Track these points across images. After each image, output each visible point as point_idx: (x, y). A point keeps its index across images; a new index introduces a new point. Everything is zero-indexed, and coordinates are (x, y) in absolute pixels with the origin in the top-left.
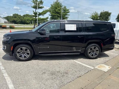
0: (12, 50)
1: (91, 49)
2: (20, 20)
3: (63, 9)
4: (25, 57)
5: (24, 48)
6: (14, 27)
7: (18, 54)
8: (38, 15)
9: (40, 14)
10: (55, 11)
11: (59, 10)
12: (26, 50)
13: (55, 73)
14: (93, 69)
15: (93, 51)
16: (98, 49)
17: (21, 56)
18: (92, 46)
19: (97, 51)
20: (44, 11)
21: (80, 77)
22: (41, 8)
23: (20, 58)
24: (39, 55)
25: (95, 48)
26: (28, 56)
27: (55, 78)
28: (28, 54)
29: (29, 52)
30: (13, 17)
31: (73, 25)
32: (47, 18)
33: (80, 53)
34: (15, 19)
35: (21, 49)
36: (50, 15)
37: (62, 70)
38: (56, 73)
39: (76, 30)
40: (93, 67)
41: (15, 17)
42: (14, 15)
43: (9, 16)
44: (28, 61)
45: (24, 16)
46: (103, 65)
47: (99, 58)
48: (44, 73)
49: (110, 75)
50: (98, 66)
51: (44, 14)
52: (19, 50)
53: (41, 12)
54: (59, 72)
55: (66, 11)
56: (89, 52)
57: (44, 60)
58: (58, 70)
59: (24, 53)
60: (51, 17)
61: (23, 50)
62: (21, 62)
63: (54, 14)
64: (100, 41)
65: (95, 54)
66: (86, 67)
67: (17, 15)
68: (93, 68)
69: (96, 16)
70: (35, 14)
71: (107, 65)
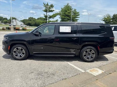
0: (9, 49)
1: (86, 52)
2: (34, 23)
3: (73, 12)
4: (21, 56)
5: (20, 48)
6: (26, 29)
7: (14, 53)
8: (48, 18)
9: (50, 17)
10: (65, 14)
11: (69, 13)
12: (22, 50)
13: (42, 74)
14: (83, 73)
15: (89, 54)
16: (94, 52)
17: (17, 55)
18: (87, 49)
19: (93, 54)
20: (54, 14)
21: (66, 79)
22: (52, 11)
23: (16, 57)
24: (34, 55)
25: (91, 51)
26: (23, 56)
27: (39, 78)
28: (23, 53)
29: (24, 52)
30: (28, 20)
31: (68, 27)
32: (57, 21)
33: (74, 55)
34: (30, 22)
35: (17, 49)
36: (60, 18)
37: (51, 71)
38: (44, 73)
39: (70, 32)
40: (85, 70)
41: (30, 20)
42: (29, 18)
43: (25, 20)
44: (23, 61)
45: (38, 19)
46: (97, 69)
47: (96, 62)
48: (32, 72)
49: (97, 80)
50: (91, 70)
51: (54, 17)
52: (15, 50)
53: (51, 15)
54: (47, 72)
55: (76, 14)
56: (84, 54)
57: (39, 60)
58: (46, 71)
59: (19, 53)
60: (61, 20)
61: (19, 50)
62: (17, 61)
63: (64, 17)
64: (97, 44)
65: (91, 57)
66: (76, 70)
67: (32, 18)
68: (83, 71)
69: (108, 18)
70: (46, 17)
71: (100, 69)
